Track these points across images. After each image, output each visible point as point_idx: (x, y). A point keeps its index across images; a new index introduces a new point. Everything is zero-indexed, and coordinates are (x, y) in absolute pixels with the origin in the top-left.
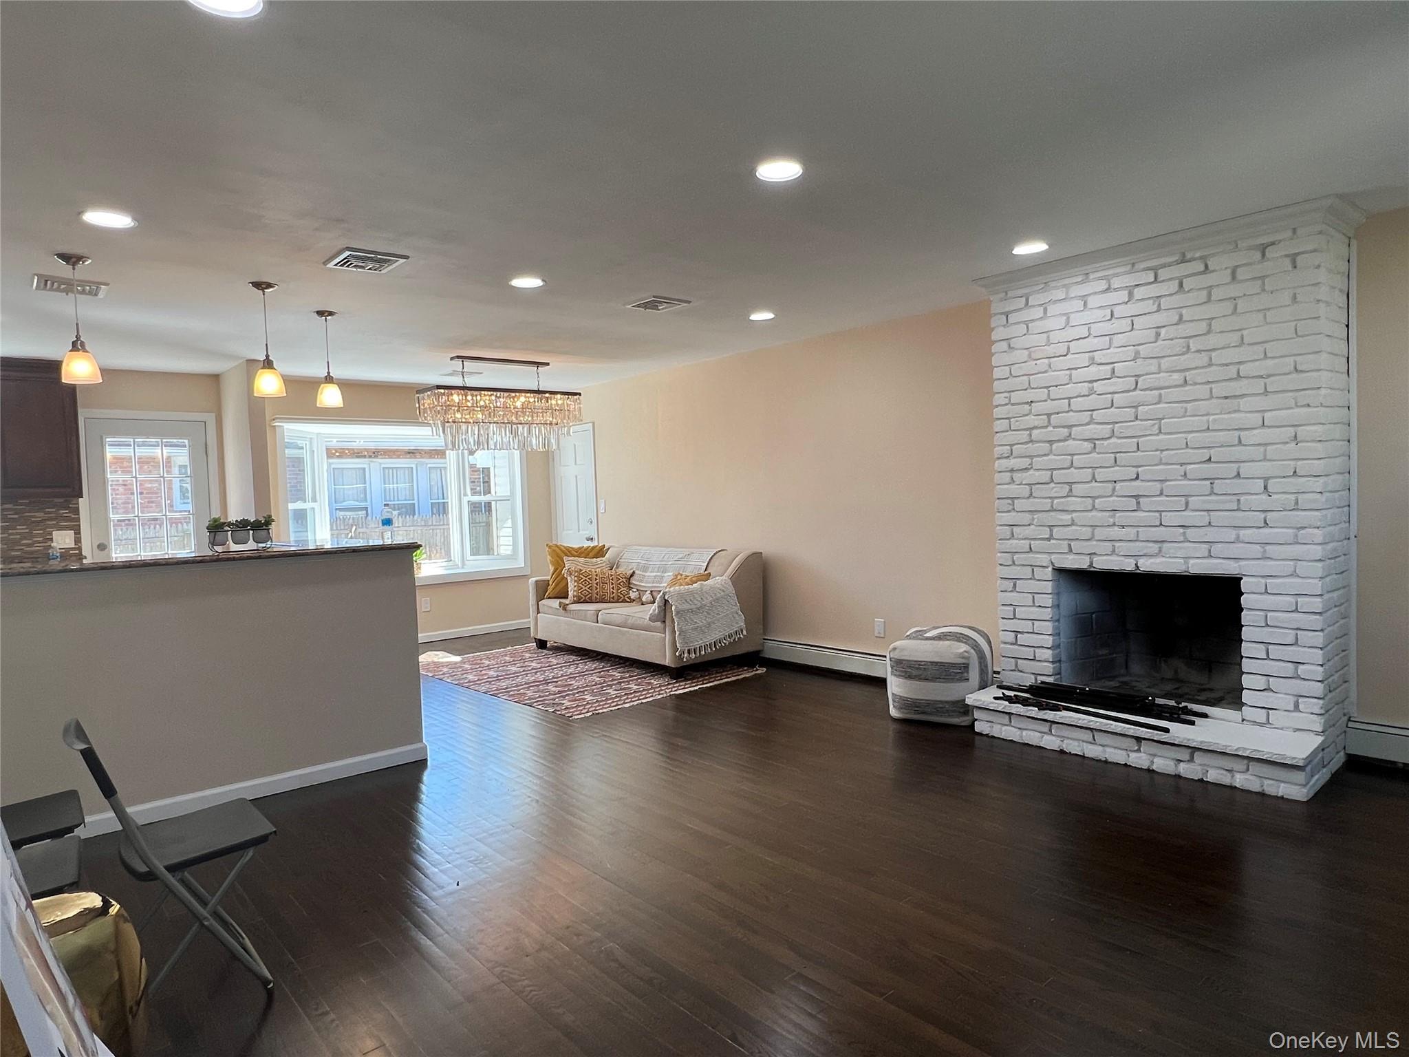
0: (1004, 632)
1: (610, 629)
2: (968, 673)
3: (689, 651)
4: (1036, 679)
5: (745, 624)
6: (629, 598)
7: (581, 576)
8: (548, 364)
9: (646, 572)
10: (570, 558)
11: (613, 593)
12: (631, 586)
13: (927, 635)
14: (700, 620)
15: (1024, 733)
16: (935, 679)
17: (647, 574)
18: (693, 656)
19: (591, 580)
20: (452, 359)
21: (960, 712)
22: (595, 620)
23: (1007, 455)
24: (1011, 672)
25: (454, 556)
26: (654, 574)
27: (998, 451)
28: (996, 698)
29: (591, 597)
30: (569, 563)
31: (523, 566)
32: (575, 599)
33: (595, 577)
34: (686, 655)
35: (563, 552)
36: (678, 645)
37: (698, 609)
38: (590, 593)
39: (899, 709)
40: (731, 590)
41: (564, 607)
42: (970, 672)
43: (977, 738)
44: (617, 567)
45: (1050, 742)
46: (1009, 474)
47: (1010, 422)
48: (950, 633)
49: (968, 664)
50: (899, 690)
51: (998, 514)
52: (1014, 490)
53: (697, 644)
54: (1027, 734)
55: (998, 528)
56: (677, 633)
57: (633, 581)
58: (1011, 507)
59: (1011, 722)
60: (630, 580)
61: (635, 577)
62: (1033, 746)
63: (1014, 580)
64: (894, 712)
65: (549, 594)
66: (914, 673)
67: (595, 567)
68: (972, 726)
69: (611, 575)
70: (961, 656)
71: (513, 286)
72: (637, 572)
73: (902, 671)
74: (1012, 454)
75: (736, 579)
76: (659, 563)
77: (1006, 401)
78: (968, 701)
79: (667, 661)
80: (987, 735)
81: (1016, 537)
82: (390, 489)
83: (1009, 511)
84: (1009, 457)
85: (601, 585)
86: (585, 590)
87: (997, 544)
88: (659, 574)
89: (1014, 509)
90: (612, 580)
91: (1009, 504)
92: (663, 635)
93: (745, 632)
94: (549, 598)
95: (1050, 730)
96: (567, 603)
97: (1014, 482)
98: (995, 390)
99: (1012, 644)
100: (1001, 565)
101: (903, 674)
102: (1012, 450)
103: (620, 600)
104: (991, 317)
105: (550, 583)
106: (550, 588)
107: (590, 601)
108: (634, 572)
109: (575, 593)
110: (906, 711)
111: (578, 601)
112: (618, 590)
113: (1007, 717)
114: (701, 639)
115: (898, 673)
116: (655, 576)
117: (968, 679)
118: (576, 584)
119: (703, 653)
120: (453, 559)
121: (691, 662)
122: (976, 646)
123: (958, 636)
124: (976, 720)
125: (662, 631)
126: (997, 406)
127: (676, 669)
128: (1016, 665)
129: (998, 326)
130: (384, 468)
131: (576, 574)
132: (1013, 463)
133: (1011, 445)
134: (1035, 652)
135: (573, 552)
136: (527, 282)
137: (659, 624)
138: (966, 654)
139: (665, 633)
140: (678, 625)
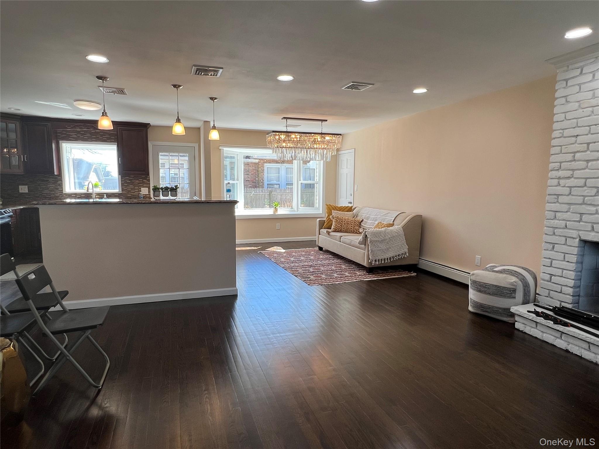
0: (543, 274)
1: (345, 246)
2: (515, 294)
3: (376, 261)
4: (561, 304)
5: (408, 250)
6: (358, 232)
7: (338, 220)
8: (327, 120)
9: (368, 220)
10: (335, 211)
11: (351, 229)
12: (361, 226)
13: (495, 269)
14: (383, 246)
15: (545, 335)
16: (493, 294)
17: (368, 221)
18: (377, 263)
19: (342, 222)
20: (282, 119)
21: (508, 315)
22: (339, 241)
23: (557, 168)
24: (545, 298)
25: (294, 206)
26: (371, 222)
27: (552, 166)
28: (529, 312)
29: (341, 229)
30: (335, 213)
31: (321, 213)
32: (334, 230)
33: (344, 221)
34: (374, 262)
35: (333, 208)
36: (370, 257)
37: (382, 240)
38: (340, 228)
39: (473, 307)
40: (402, 233)
41: (328, 233)
42: (516, 293)
43: (516, 332)
44: (356, 217)
45: (561, 344)
46: (557, 180)
47: (561, 148)
48: (508, 270)
49: (516, 289)
50: (474, 297)
51: (547, 204)
52: (559, 190)
53: (380, 258)
54: (546, 335)
55: (547, 212)
56: (370, 251)
57: (362, 224)
58: (556, 200)
59: (537, 326)
60: (360, 223)
61: (363, 222)
62: (549, 343)
63: (554, 244)
64: (470, 308)
65: (325, 226)
66: (483, 289)
67: (345, 216)
68: (514, 324)
69: (352, 220)
70: (512, 284)
71: (279, 80)
72: (364, 220)
73: (476, 287)
74: (560, 168)
75: (405, 228)
76: (373, 216)
77: (561, 135)
78: (512, 310)
79: (365, 264)
80: (522, 331)
81: (557, 218)
82: (289, 177)
83: (555, 203)
84: (558, 169)
85: (346, 224)
86: (339, 226)
87: (545, 222)
88: (373, 222)
89: (558, 202)
90: (352, 222)
91: (556, 199)
92: (364, 251)
93: (407, 254)
94: (324, 228)
95: (561, 337)
96: (330, 231)
97: (560, 185)
98: (554, 128)
99: (548, 281)
100: (546, 234)
101: (476, 289)
102: (561, 166)
103: (354, 232)
104: (557, 82)
105: (326, 222)
106: (325, 224)
107: (340, 231)
108: (363, 220)
109: (334, 227)
110: (476, 309)
111: (335, 231)
112: (354, 227)
113: (535, 323)
114: (383, 255)
115: (474, 288)
116: (371, 223)
117: (515, 298)
118: (335, 223)
119: (383, 262)
120: (293, 208)
121: (376, 266)
122: (523, 280)
123: (513, 272)
124: (516, 321)
125: (364, 250)
126: (554, 138)
127: (369, 268)
128: (549, 294)
129: (560, 89)
130: (287, 168)
131: (336, 219)
132: (561, 173)
133: (561, 163)
134: (562, 288)
135: (337, 208)
136: (285, 78)
137: (363, 246)
138: (515, 283)
139: (365, 250)
140: (370, 248)
